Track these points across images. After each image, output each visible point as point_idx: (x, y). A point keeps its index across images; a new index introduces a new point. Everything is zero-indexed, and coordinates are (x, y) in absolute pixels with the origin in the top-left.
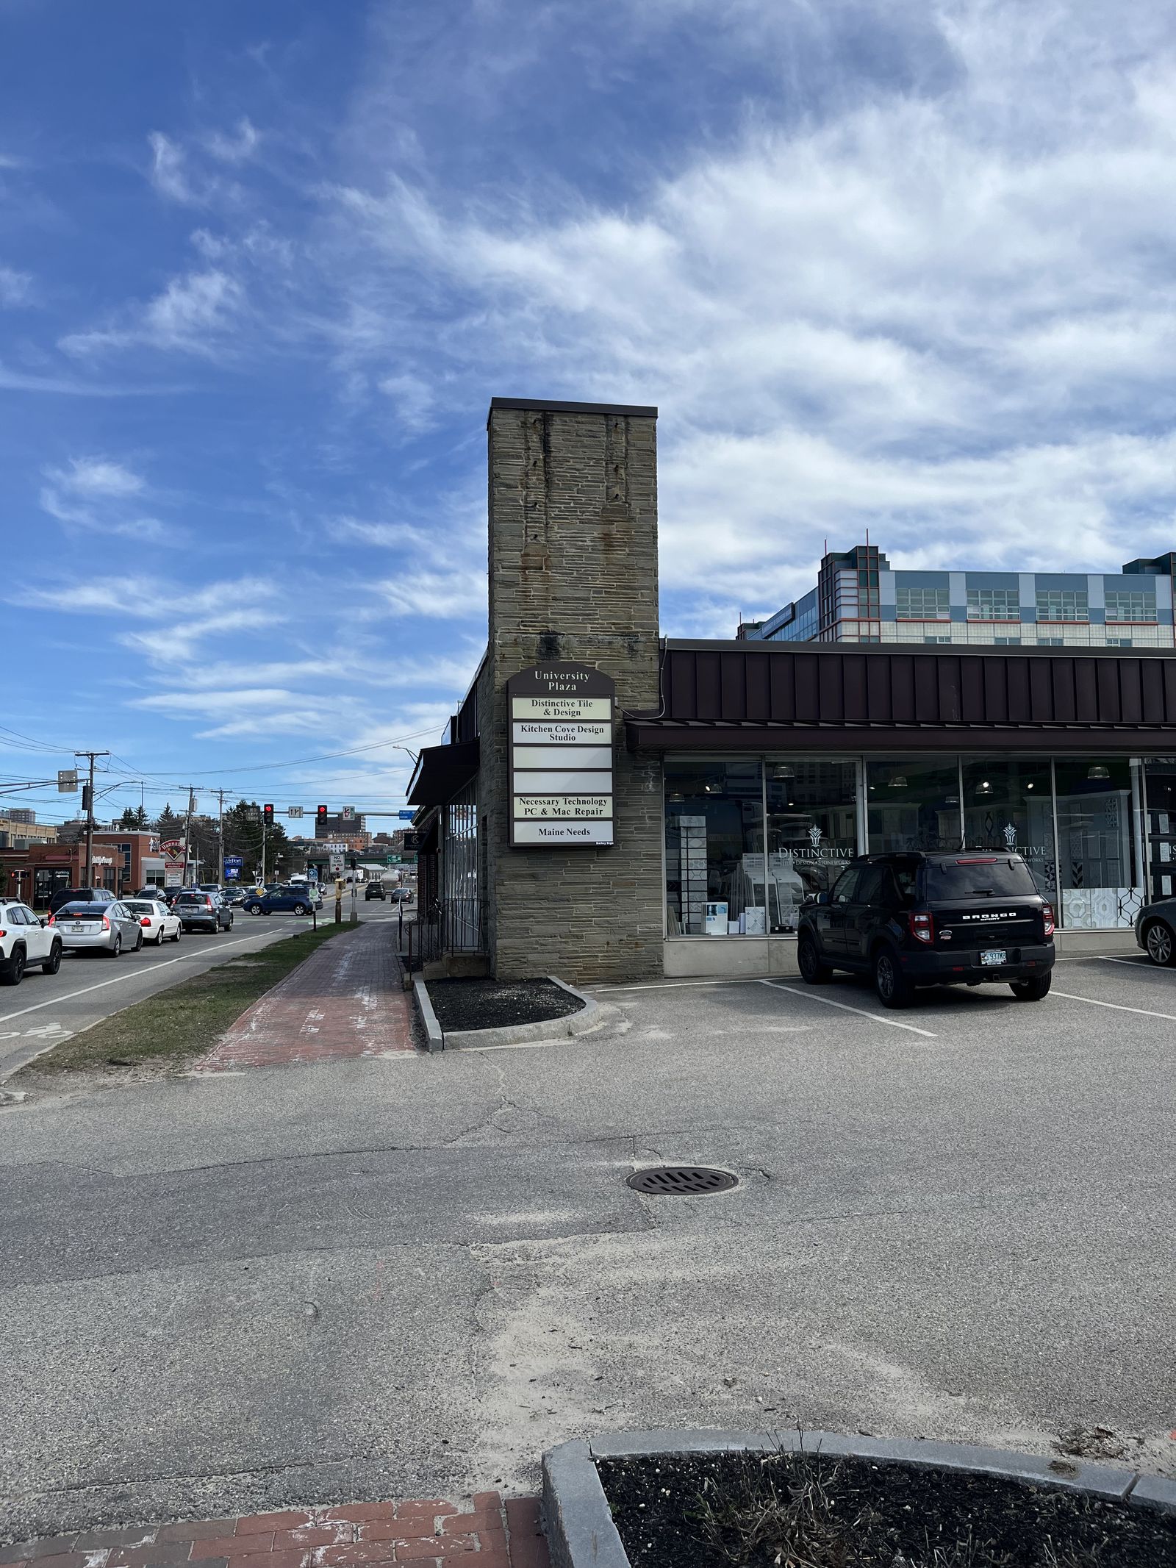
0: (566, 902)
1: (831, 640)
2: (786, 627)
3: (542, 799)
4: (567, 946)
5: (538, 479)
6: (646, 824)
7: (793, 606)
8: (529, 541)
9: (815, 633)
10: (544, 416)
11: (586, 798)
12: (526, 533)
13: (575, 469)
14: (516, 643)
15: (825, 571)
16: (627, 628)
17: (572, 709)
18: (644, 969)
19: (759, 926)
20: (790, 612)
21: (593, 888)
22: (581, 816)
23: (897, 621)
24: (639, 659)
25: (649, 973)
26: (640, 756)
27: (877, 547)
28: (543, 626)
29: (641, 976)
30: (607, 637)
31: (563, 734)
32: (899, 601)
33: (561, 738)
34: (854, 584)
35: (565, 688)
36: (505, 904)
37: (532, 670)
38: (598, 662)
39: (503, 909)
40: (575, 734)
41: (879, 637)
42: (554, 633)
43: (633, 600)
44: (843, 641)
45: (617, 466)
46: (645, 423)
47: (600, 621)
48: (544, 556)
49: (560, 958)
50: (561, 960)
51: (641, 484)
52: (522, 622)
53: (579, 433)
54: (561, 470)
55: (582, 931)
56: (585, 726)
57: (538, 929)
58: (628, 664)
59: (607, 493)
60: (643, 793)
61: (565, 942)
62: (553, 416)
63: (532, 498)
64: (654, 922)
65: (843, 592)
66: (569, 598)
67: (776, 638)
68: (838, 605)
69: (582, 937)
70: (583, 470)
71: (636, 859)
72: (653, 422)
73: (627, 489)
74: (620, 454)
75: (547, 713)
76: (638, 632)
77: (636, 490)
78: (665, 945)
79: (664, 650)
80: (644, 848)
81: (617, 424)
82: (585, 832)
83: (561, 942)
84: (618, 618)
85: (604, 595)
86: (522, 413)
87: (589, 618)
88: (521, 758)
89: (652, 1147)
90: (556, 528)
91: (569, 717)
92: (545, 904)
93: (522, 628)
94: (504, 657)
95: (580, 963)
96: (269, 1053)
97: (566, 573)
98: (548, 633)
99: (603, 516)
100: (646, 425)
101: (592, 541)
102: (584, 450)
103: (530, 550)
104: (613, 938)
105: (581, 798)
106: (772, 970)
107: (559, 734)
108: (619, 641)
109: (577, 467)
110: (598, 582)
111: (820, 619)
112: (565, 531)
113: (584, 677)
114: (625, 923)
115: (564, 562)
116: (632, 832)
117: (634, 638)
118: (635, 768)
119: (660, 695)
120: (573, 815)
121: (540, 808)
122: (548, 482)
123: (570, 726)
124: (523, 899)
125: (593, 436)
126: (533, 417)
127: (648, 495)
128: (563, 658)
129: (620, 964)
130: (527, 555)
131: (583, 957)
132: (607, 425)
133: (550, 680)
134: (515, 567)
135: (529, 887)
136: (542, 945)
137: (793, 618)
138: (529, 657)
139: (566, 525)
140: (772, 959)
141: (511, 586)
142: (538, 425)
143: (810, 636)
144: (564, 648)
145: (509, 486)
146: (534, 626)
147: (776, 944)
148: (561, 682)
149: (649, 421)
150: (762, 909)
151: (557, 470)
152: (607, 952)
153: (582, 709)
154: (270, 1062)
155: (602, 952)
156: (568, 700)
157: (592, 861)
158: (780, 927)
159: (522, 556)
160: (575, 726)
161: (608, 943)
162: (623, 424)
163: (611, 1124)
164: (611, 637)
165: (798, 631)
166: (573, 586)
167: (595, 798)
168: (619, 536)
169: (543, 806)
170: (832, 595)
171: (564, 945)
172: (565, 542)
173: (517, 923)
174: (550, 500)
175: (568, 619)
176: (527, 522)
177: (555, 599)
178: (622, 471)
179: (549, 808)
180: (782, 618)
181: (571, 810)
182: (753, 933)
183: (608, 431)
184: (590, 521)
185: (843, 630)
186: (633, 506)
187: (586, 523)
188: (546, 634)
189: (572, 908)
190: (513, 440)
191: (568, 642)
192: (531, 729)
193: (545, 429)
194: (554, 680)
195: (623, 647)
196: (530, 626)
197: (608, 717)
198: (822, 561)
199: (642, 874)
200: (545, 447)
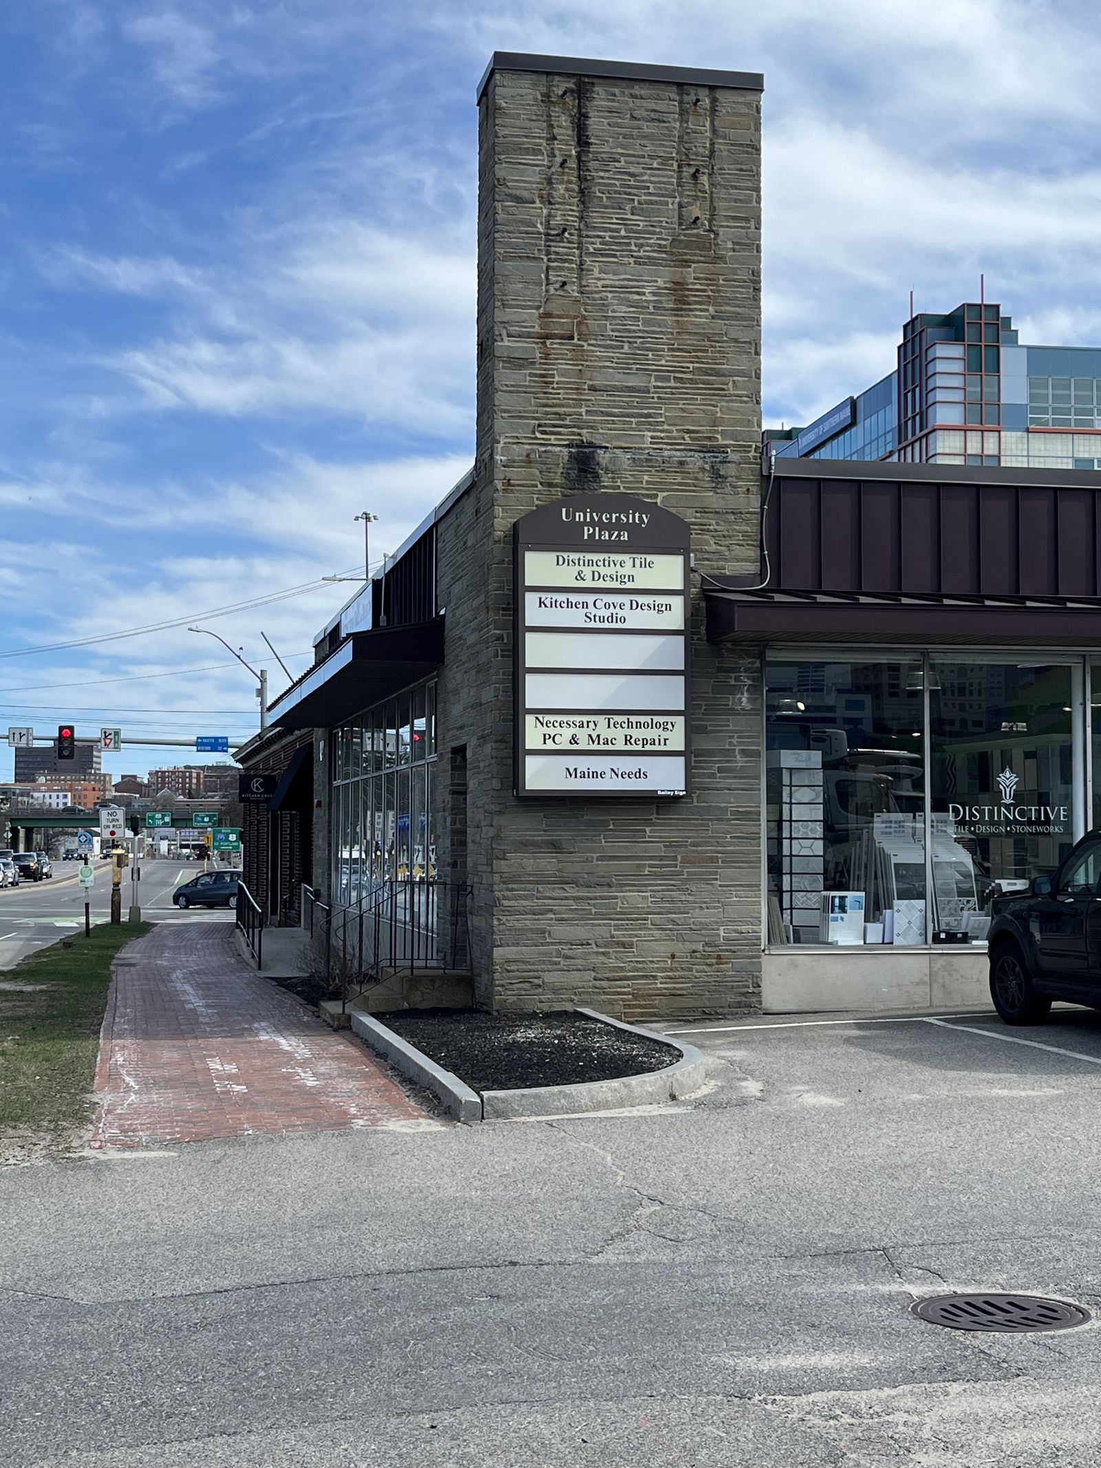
0: (606, 889)
1: (917, 460)
2: (841, 437)
3: (571, 718)
4: (607, 961)
5: (567, 190)
6: (736, 762)
7: (853, 403)
8: (552, 291)
9: (889, 448)
10: (580, 85)
11: (642, 719)
12: (547, 279)
13: (629, 174)
14: (528, 461)
15: (909, 345)
16: (710, 438)
17: (621, 571)
18: (730, 998)
19: (916, 929)
20: (847, 412)
21: (650, 866)
22: (634, 748)
23: (1028, 431)
24: (729, 490)
25: (739, 1005)
26: (729, 650)
27: (997, 307)
28: (573, 434)
29: (726, 1010)
30: (678, 453)
31: (607, 613)
32: (1032, 397)
33: (602, 620)
34: (958, 367)
35: (610, 536)
36: (508, 890)
37: (554, 508)
38: (661, 495)
39: (505, 898)
40: (626, 612)
41: (999, 457)
42: (591, 445)
43: (720, 392)
44: (939, 462)
45: (697, 171)
46: (741, 99)
47: (666, 427)
48: (575, 317)
49: (595, 979)
50: (598, 983)
51: (736, 201)
52: (539, 425)
53: (636, 114)
54: (607, 175)
55: (631, 936)
56: (642, 599)
57: (561, 931)
58: (711, 499)
59: (680, 216)
60: (732, 712)
61: (603, 954)
62: (593, 84)
63: (558, 220)
64: (747, 923)
65: (939, 381)
66: (615, 388)
67: (823, 454)
68: (930, 402)
69: (631, 946)
70: (642, 175)
71: (719, 820)
72: (755, 98)
73: (713, 209)
74: (701, 150)
75: (580, 576)
76: (727, 446)
77: (727, 210)
78: (765, 960)
79: (769, 477)
80: (731, 802)
81: (698, 100)
82: (639, 774)
83: (597, 953)
84: (695, 422)
85: (672, 384)
86: (544, 78)
87: (647, 420)
88: (536, 650)
89: (923, 1264)
90: (596, 271)
91: (616, 585)
92: (572, 891)
93: (539, 435)
94: (509, 485)
95: (627, 987)
96: (194, 1123)
97: (611, 347)
98: (581, 445)
99: (672, 254)
100: (745, 104)
101: (654, 294)
102: (643, 142)
103: (553, 308)
104: (681, 948)
105: (634, 719)
106: (936, 1003)
107: (599, 613)
108: (695, 461)
109: (632, 170)
110: (663, 362)
111: (899, 426)
112: (610, 276)
113: (641, 518)
114: (701, 923)
115: (609, 327)
116: (713, 776)
117: (721, 457)
118: (720, 670)
119: (762, 550)
120: (620, 745)
121: (567, 733)
122: (584, 195)
123: (618, 599)
124: (538, 883)
125: (658, 118)
126: (561, 86)
127: (747, 220)
128: (605, 487)
129: (692, 991)
130: (548, 315)
131: (634, 978)
132: (681, 102)
133: (585, 523)
134: (529, 335)
135: (547, 863)
136: (567, 957)
137: (853, 423)
138: (550, 485)
139: (614, 267)
140: (935, 986)
141: (522, 367)
142: (568, 99)
143: (882, 453)
144: (607, 471)
145: (519, 200)
146: (559, 433)
147: (941, 961)
148: (602, 526)
149: (750, 97)
150: (919, 904)
151: (598, 174)
152: (671, 970)
153: (637, 572)
154: (208, 1137)
155: (663, 970)
156: (614, 557)
157: (648, 823)
158: (947, 933)
159: (540, 317)
160: (625, 599)
161: (673, 956)
162: (707, 101)
163: (837, 1231)
164: (683, 454)
165: (860, 445)
166: (625, 369)
167: (656, 719)
168: (698, 287)
169: (572, 731)
170: (920, 385)
171: (601, 958)
172: (610, 295)
173: (527, 922)
174: (586, 225)
175: (613, 422)
176: (549, 260)
177: (593, 389)
178: (704, 179)
179: (582, 735)
180: (835, 422)
181: (617, 736)
182: (905, 943)
183: (683, 113)
184: (652, 261)
185: (939, 444)
186: (721, 237)
187: (645, 264)
188: (578, 446)
189: (616, 897)
190: (528, 124)
191: (613, 460)
192: (554, 604)
193: (579, 107)
194: (592, 524)
195: (703, 469)
196: (552, 433)
197: (680, 586)
198: (905, 327)
199: (730, 844)
200: (579, 136)
